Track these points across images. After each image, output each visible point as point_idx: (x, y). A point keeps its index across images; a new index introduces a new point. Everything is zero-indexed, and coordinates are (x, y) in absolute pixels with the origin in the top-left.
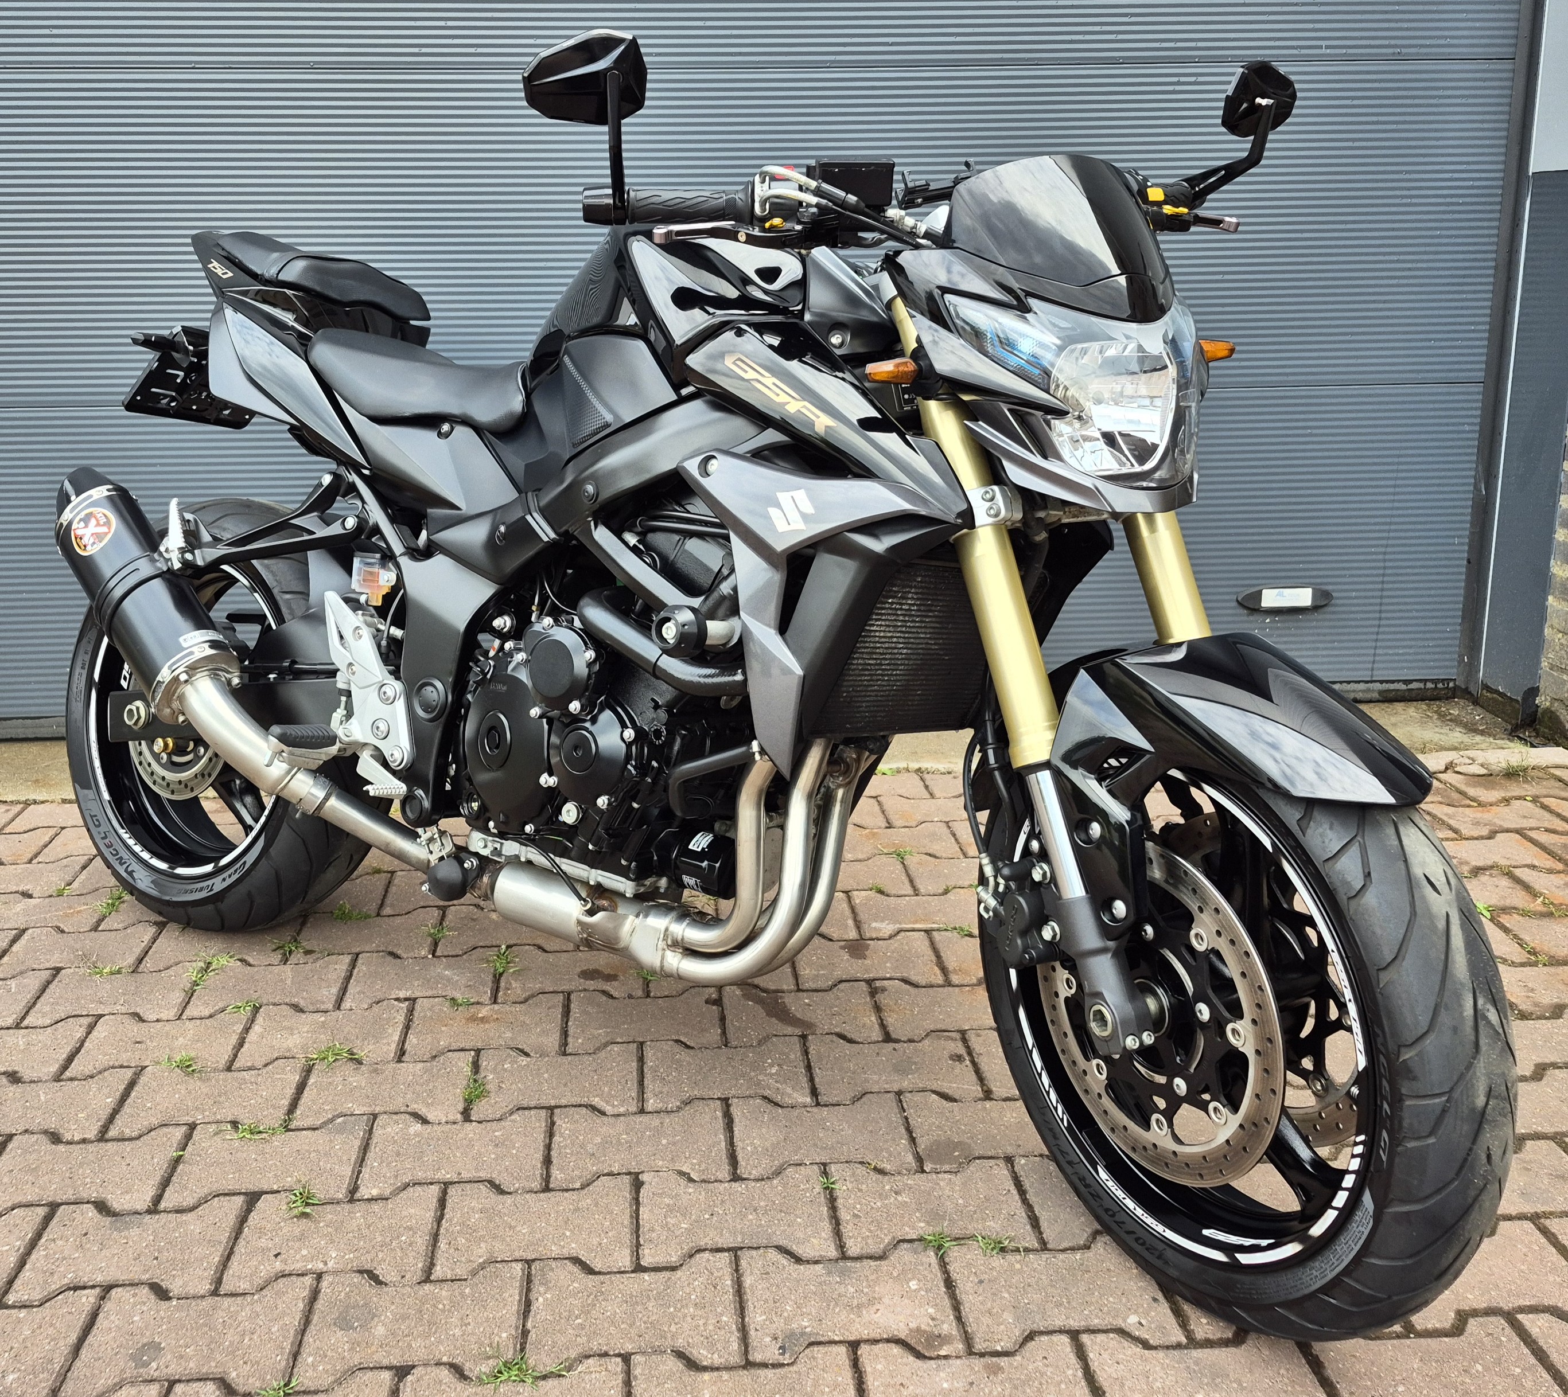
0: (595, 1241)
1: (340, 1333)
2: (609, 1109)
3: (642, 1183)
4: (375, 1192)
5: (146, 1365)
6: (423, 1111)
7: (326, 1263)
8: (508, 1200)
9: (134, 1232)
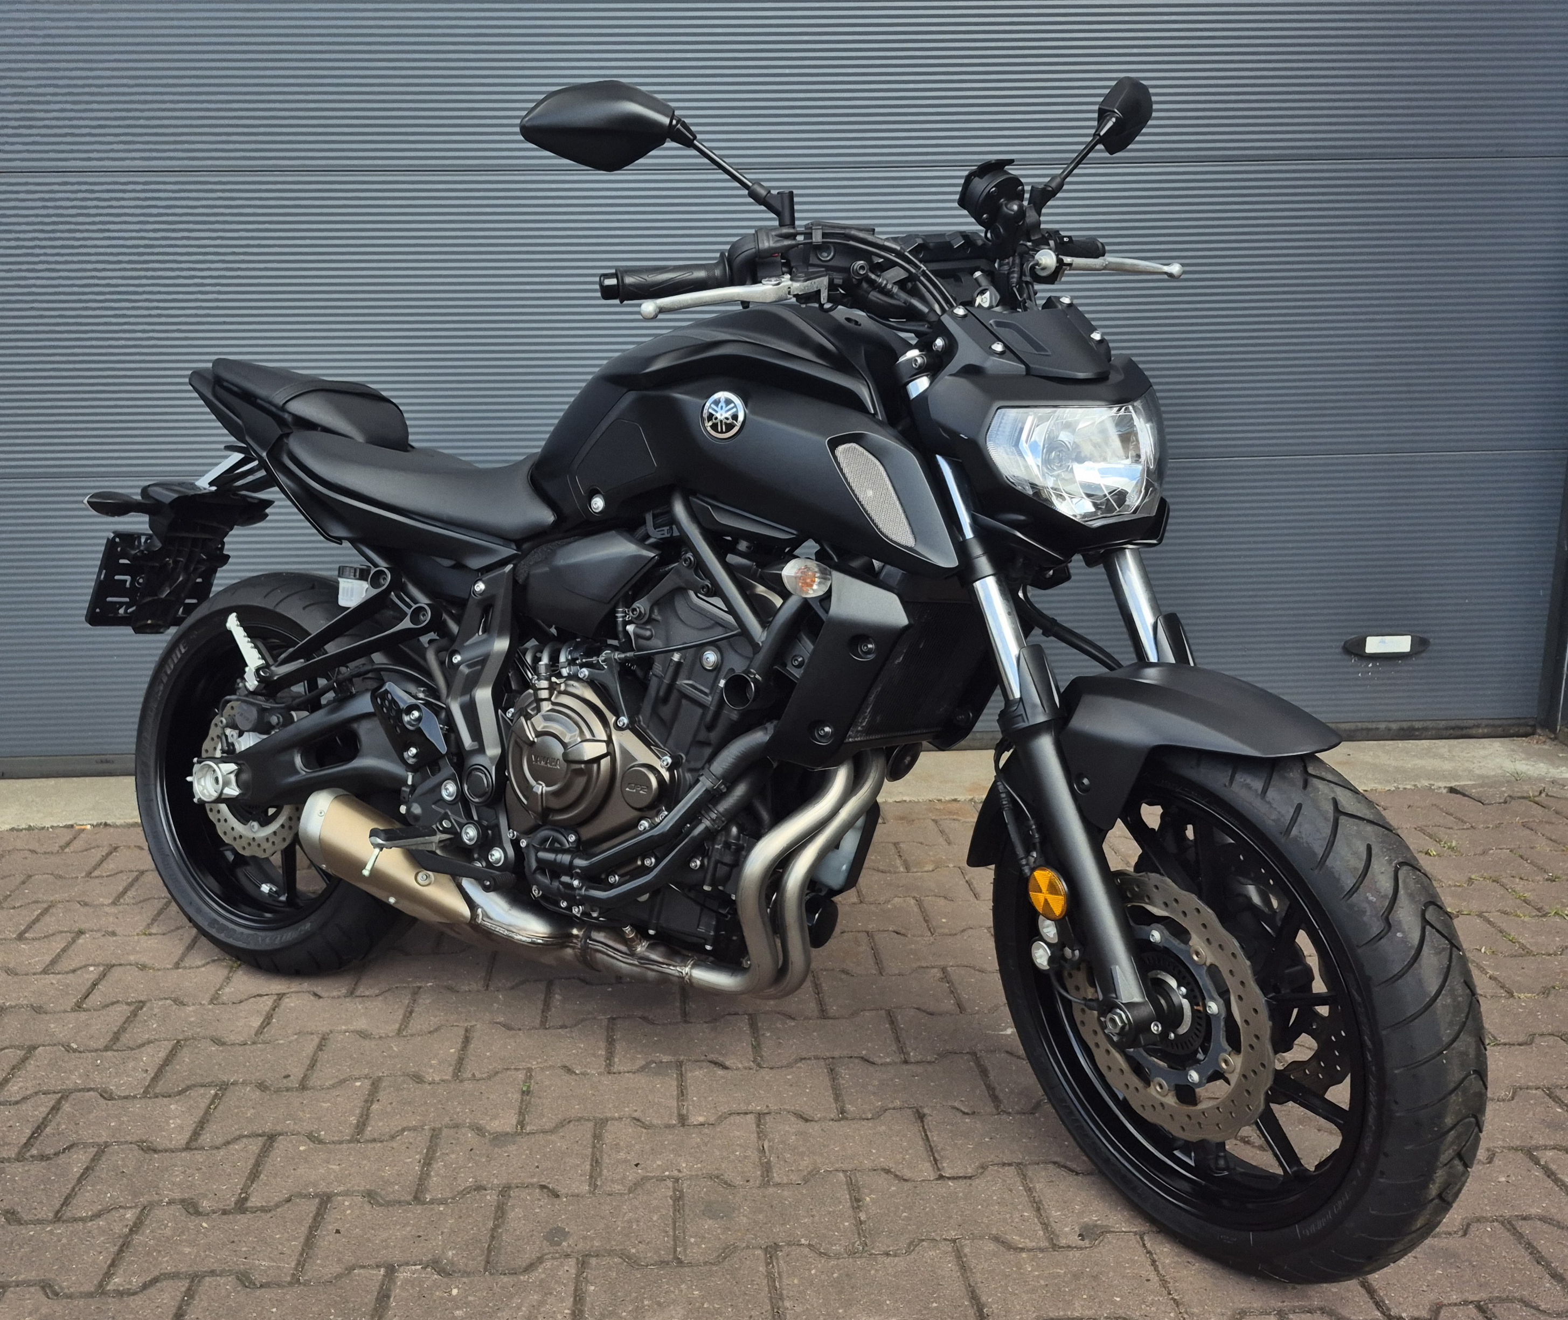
0: (899, 1157)
1: (710, 1222)
2: (876, 1060)
3: (924, 1115)
4: (701, 1119)
5: (559, 1244)
6: (721, 1059)
7: (679, 1171)
8: (817, 1127)
9: (512, 1148)
